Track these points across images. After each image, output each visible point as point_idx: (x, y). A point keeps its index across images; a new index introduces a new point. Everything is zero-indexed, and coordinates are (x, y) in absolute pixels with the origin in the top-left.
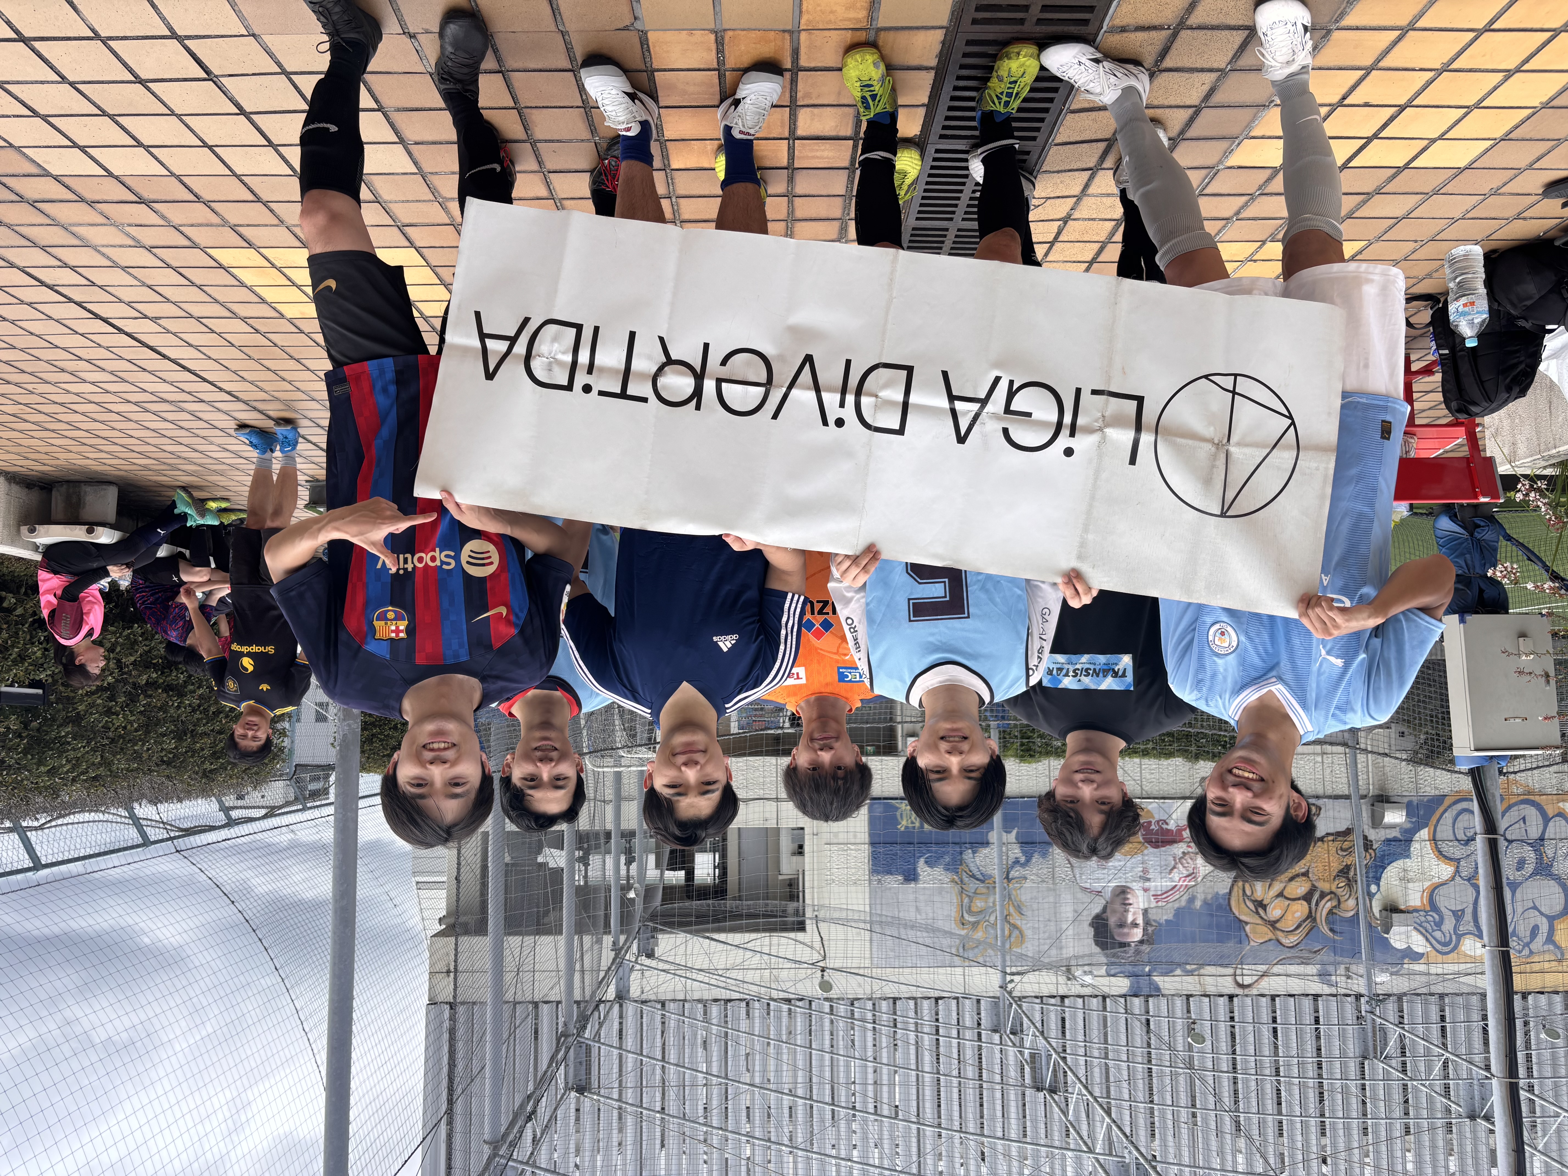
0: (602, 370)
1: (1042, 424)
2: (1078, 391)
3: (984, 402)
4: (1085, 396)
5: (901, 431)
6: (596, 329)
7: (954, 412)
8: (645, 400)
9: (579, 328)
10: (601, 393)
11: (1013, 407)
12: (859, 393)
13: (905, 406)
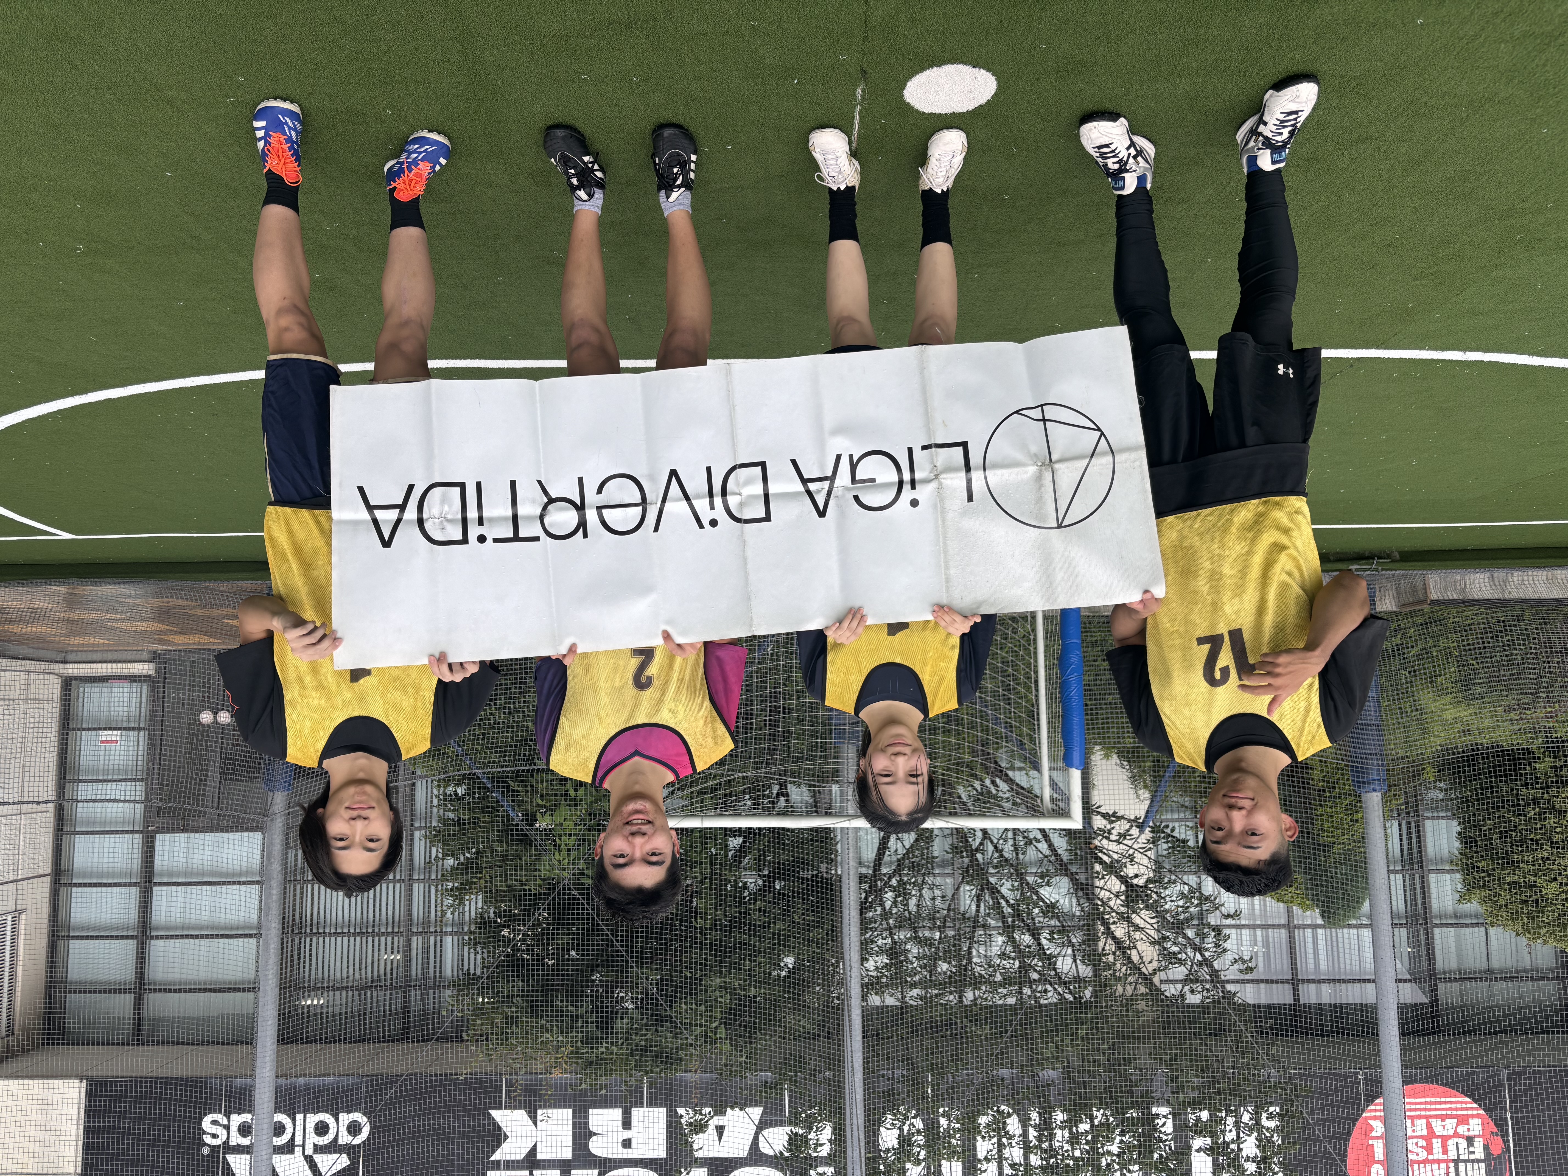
0: (492, 520)
1: (886, 485)
2: (910, 450)
3: (832, 478)
4: (918, 453)
5: (768, 518)
6: (479, 484)
7: (809, 493)
8: (537, 539)
9: (462, 486)
10: (496, 540)
11: (858, 477)
12: (724, 493)
13: (766, 496)
